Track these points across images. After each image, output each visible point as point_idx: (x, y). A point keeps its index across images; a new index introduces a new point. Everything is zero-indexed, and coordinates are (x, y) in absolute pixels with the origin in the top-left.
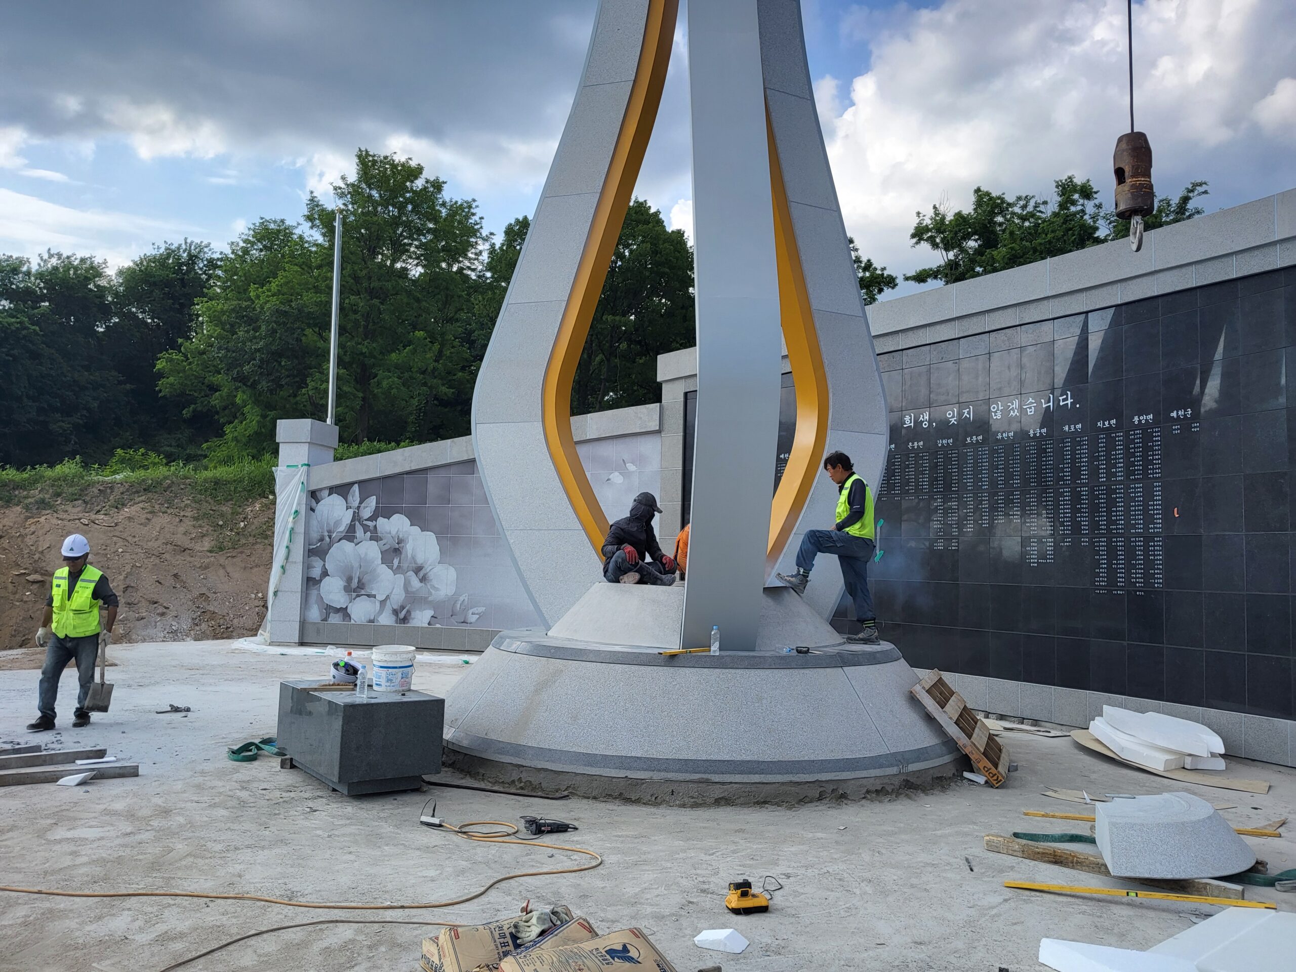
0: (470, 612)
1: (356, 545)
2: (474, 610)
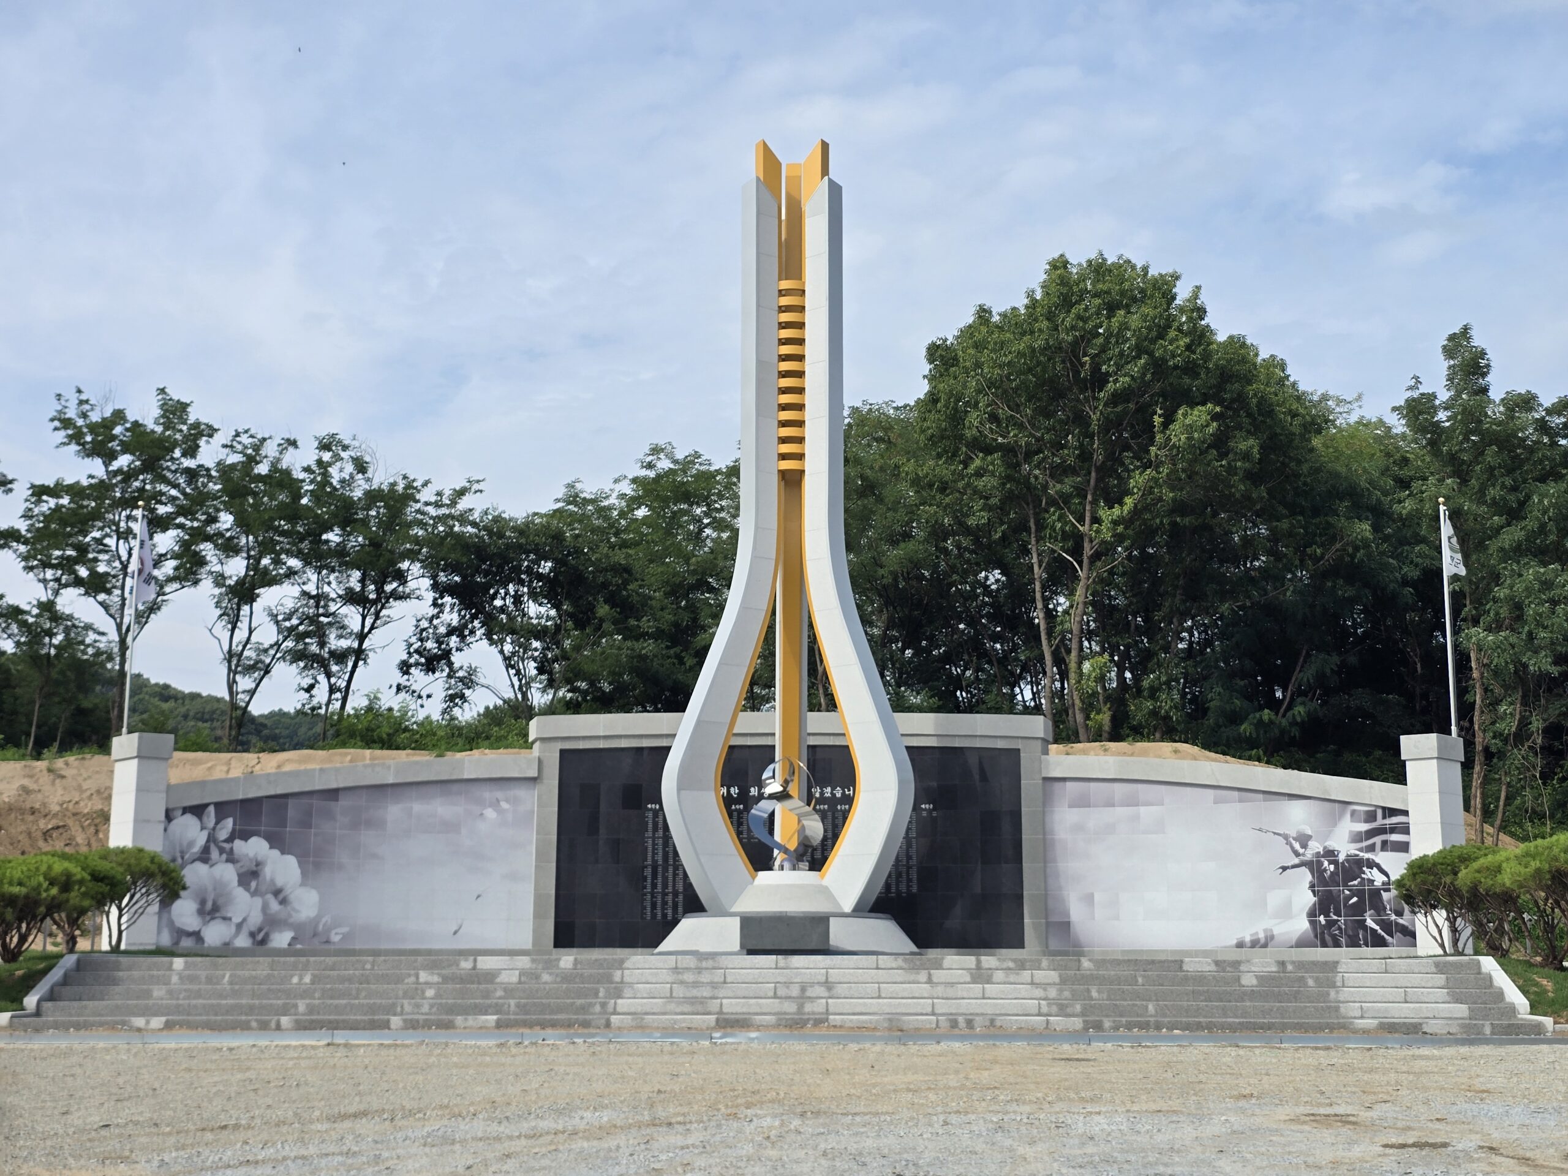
0: (333, 932)
1: (211, 866)
2: (339, 930)
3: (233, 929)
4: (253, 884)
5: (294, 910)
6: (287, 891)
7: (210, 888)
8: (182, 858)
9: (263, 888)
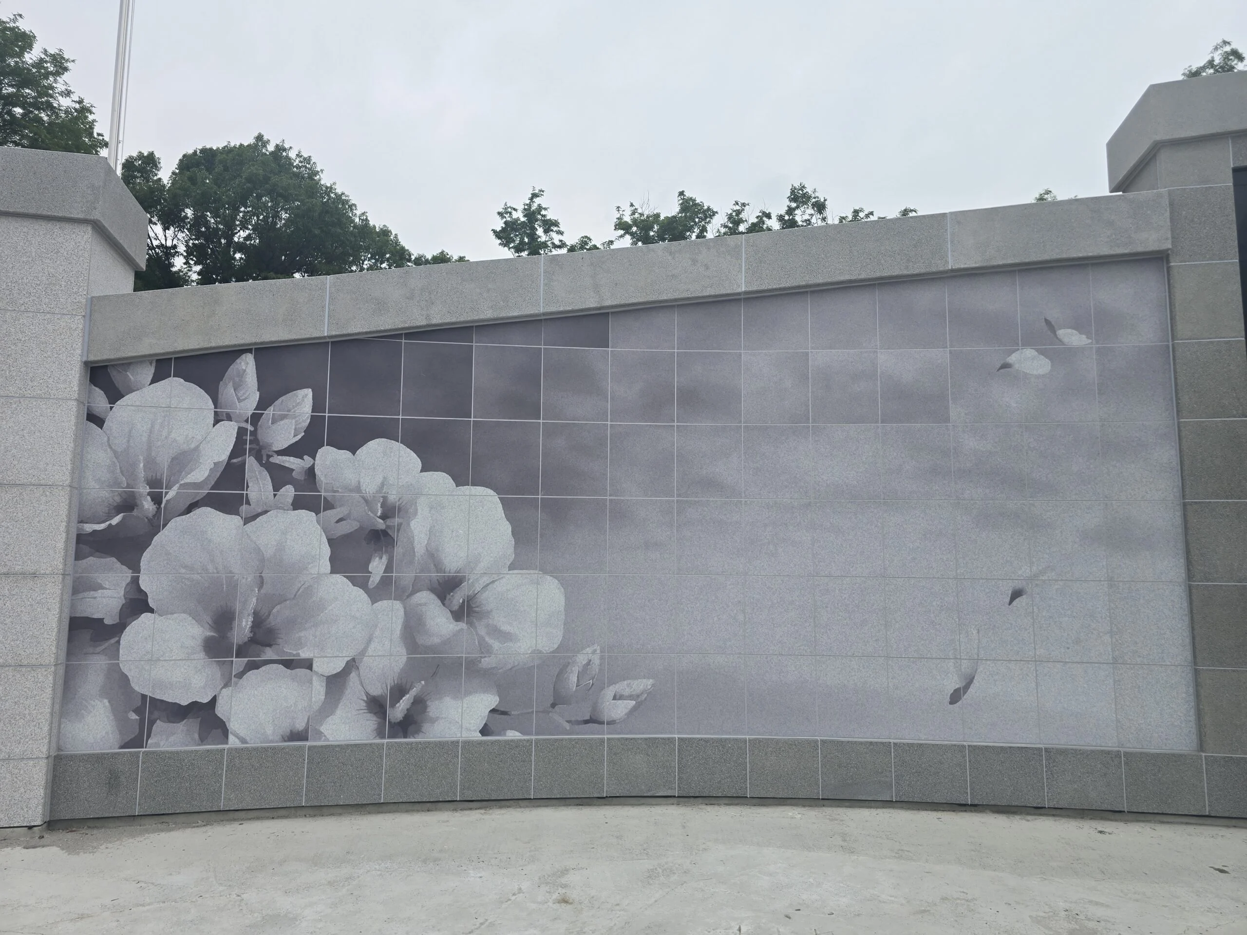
0: (610, 692)
1: (247, 520)
2: (622, 687)
3: (319, 689)
4: (377, 567)
5: (496, 632)
6: (475, 583)
7: (247, 579)
8: (157, 499)
9: (406, 576)
